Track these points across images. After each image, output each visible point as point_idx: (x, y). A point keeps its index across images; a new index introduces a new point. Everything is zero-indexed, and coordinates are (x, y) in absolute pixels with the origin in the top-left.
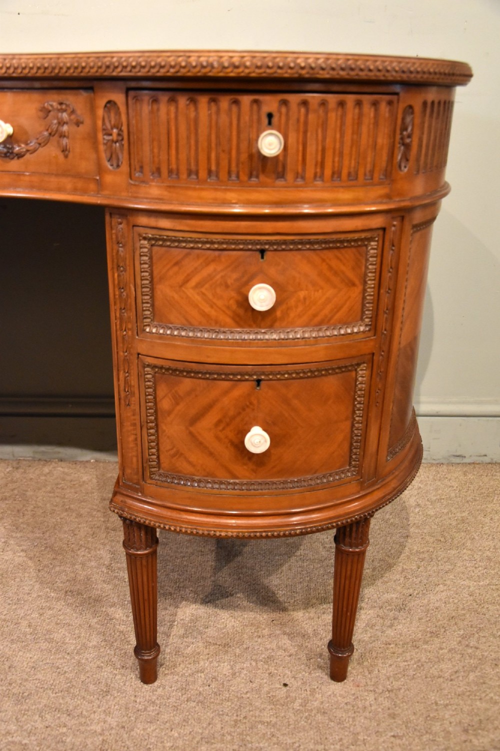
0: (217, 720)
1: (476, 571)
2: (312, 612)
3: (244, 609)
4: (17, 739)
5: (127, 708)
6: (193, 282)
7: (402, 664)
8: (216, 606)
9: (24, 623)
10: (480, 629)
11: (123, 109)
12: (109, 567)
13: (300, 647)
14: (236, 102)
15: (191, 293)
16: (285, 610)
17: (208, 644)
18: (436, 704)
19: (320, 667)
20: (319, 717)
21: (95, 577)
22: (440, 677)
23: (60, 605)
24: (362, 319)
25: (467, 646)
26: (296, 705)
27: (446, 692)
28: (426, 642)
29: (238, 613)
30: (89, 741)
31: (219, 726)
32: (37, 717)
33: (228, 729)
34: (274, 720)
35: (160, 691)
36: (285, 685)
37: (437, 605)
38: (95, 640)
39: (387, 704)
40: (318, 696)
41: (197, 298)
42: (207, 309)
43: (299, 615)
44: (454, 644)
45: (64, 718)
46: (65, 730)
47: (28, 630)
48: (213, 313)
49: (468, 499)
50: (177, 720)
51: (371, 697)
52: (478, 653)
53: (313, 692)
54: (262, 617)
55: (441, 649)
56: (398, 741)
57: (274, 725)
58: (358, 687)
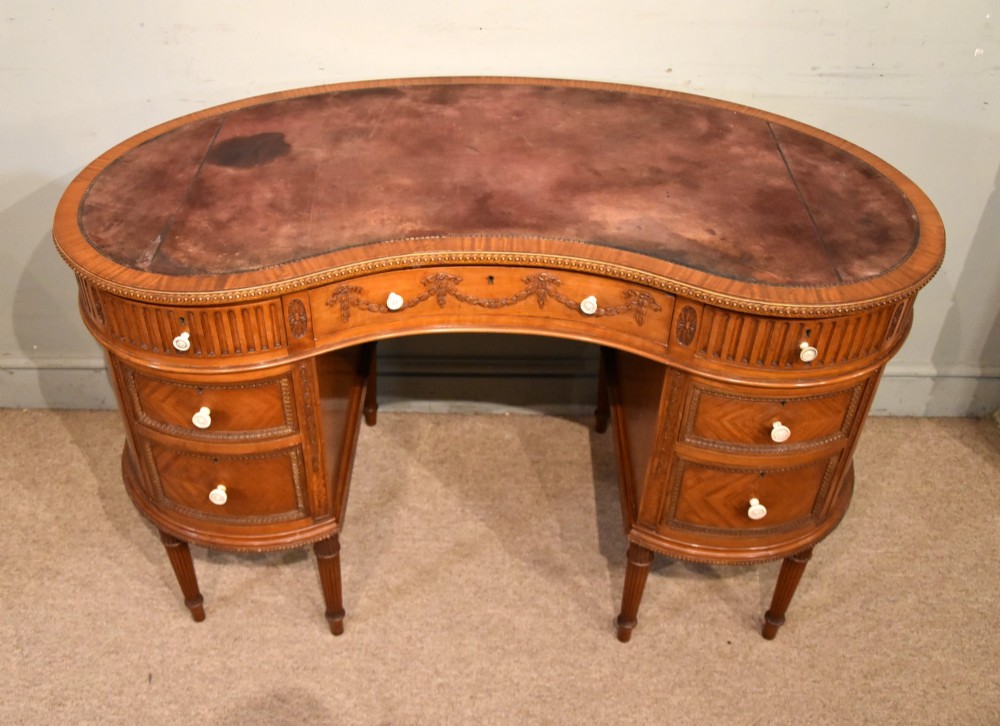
0: (683, 670)
2: (741, 579)
3: (684, 576)
4: (542, 683)
5: (614, 662)
6: (729, 417)
7: (817, 625)
8: (661, 574)
9: (510, 592)
10: (878, 595)
11: (698, 314)
12: (561, 536)
13: (735, 610)
14: (788, 324)
15: (726, 423)
16: (718, 577)
17: (662, 609)
18: (844, 657)
19: (754, 628)
20: (758, 668)
21: (554, 547)
22: (846, 636)
23: (533, 574)
24: (841, 430)
25: (868, 609)
26: (740, 659)
27: (851, 647)
28: (835, 606)
29: (681, 581)
30: (594, 686)
31: (685, 674)
32: (549, 668)
33: (692, 677)
34: (725, 670)
35: (635, 648)
36: (729, 643)
37: (842, 572)
38: (572, 606)
39: (807, 657)
40: (755, 651)
41: (729, 426)
42: (735, 432)
43: (731, 582)
44: (857, 608)
45: (570, 669)
46: (573, 677)
48: (739, 435)
49: (868, 460)
50: (654, 670)
51: (795, 653)
52: (876, 616)
53: (751, 648)
54: (702, 584)
55: (847, 612)
56: (817, 685)
57: (726, 674)
58: (784, 643)
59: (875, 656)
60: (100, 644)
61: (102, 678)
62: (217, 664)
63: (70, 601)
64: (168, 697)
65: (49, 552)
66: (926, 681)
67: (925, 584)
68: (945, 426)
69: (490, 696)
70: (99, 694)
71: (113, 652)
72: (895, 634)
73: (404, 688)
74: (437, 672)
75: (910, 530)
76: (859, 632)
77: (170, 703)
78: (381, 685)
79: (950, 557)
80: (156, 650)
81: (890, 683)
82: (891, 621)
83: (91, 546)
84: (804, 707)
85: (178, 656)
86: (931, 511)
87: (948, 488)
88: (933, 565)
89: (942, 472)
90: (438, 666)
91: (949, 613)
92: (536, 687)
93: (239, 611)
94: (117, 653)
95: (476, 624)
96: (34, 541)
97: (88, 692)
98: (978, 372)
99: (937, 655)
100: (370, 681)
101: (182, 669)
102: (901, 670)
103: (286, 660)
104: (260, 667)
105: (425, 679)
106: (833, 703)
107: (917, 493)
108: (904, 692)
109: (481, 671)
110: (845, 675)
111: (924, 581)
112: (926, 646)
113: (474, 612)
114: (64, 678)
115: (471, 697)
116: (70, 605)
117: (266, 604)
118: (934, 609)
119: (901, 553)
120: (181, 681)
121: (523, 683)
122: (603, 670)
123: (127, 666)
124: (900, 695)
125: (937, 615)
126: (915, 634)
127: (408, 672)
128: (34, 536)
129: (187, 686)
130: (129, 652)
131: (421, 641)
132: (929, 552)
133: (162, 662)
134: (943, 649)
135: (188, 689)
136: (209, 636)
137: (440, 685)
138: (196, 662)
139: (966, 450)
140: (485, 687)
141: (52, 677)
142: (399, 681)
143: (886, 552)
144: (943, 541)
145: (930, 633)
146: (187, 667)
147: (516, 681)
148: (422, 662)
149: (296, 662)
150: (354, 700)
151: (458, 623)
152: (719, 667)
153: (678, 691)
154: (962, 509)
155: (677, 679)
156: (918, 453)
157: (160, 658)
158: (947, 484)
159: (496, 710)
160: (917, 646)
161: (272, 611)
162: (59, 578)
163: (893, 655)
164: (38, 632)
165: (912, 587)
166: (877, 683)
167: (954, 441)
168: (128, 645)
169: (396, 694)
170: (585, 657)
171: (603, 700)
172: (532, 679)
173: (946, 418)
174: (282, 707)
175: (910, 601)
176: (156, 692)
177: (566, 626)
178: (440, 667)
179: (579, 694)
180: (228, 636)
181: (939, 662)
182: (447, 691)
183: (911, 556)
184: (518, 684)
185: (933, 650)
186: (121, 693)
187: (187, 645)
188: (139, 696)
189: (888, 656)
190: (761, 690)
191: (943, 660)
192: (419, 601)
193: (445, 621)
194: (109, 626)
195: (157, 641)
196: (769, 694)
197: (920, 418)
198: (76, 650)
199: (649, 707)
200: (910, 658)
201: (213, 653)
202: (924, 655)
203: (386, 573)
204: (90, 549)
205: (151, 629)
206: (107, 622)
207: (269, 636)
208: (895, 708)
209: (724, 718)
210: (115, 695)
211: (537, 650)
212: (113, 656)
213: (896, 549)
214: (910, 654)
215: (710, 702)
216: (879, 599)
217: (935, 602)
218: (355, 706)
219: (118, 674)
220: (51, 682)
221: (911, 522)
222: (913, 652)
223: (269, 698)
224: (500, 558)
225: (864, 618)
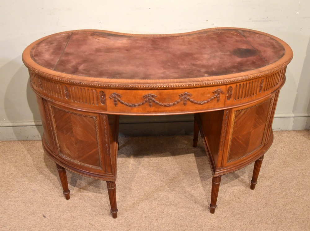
1: (281, 165)
4: (179, 214)
7: (266, 191)
10: (284, 181)
18: (276, 200)
20: (249, 205)
22: (276, 194)
25: (282, 186)
26: (243, 203)
27: (278, 197)
28: (271, 186)
30: (196, 214)
31: (226, 209)
32: (181, 209)
33: (228, 209)
34: (238, 206)
36: (239, 198)
37: (272, 175)
39: (264, 201)
44: (278, 186)
45: (188, 209)
46: (189, 212)
47: (168, 188)
49: (276, 143)
51: (260, 200)
52: (284, 187)
53: (246, 199)
55: (275, 187)
57: (239, 207)
58: (257, 197)
59: (286, 199)
60: (28, 212)
61: (29, 222)
62: (69, 215)
63: (17, 199)
64: (52, 227)
65: (9, 184)
66: (303, 205)
67: (299, 177)
68: (299, 133)
69: (163, 219)
70: (27, 227)
71: (32, 214)
72: (291, 192)
73: (133, 219)
74: (144, 213)
75: (292, 162)
76: (280, 192)
77: (53, 229)
78: (125, 218)
79: (305, 169)
80: (48, 212)
81: (292, 207)
82: (289, 189)
83: (24, 181)
84: (265, 216)
85: (55, 213)
86: (297, 157)
87: (302, 150)
88: (300, 172)
89: (299, 146)
90: (144, 211)
91: (307, 185)
92: (177, 215)
93: (76, 198)
94: (34, 214)
95: (156, 198)
96: (4, 181)
97: (24, 227)
98: (307, 115)
99: (305, 198)
100: (122, 217)
101: (57, 217)
102: (295, 203)
103: (93, 212)
104: (84, 215)
105: (140, 215)
106: (274, 214)
107: (293, 152)
108: (296, 209)
109: (159, 211)
110: (277, 205)
111: (298, 177)
112: (301, 195)
113: (155, 194)
114: (15, 223)
115: (156, 220)
116: (17, 200)
117: (85, 195)
118: (302, 184)
119: (290, 169)
120: (57, 221)
121: (173, 214)
122: (199, 209)
123: (37, 218)
124: (295, 210)
125: (303, 186)
126: (297, 192)
127: (135, 213)
128: (4, 180)
129: (59, 223)
130: (38, 213)
131: (138, 204)
132: (299, 168)
133: (50, 216)
134: (307, 196)
135: (59, 224)
136: (66, 207)
137: (146, 217)
138: (62, 215)
139: (306, 139)
140: (160, 216)
141: (11, 223)
142: (132, 216)
143: (285, 169)
144: (302, 165)
145: (302, 192)
146: (59, 217)
147: (171, 214)
148: (139, 210)
149: (96, 213)
150: (117, 223)
151: (150, 197)
152: (236, 205)
153: (224, 213)
154: (307, 155)
155: (223, 210)
156: (291, 140)
157: (49, 214)
158: (301, 149)
159: (164, 223)
160: (299, 195)
161: (88, 198)
162: (13, 192)
163: (292, 199)
164: (5, 210)
165: (295, 179)
166: (287, 207)
167: (302, 137)
168: (38, 211)
169: (131, 220)
170: (193, 205)
171: (200, 218)
172: (176, 213)
173: (299, 130)
174: (92, 227)
175: (294, 183)
176: (48, 225)
177: (185, 196)
178: (145, 211)
179: (192, 216)
180: (73, 206)
181: (306, 200)
182: (148, 218)
183: (293, 170)
184: (171, 215)
185: (304, 196)
186: (35, 227)
187: (59, 210)
188: (42, 227)
189: (290, 199)
190: (251, 211)
191: (307, 199)
192: (137, 191)
193: (146, 197)
194: (31, 206)
195: (48, 209)
196: (253, 213)
197: (291, 131)
198: (20, 214)
199: (215, 219)
200: (297, 199)
201: (68, 212)
202: (301, 198)
203: (125, 184)
204: (24, 182)
205: (46, 206)
206: (30, 205)
207: (87, 205)
208: (294, 214)
209: (240, 221)
210: (34, 227)
211: (177, 204)
212: (33, 215)
213: (288, 168)
214: (297, 198)
215: (235, 216)
216: (285, 183)
217: (302, 182)
218: (117, 225)
219: (35, 221)
220: (10, 225)
221: (292, 160)
222: (298, 197)
223: (88, 225)
224: (162, 177)
225: (281, 188)
